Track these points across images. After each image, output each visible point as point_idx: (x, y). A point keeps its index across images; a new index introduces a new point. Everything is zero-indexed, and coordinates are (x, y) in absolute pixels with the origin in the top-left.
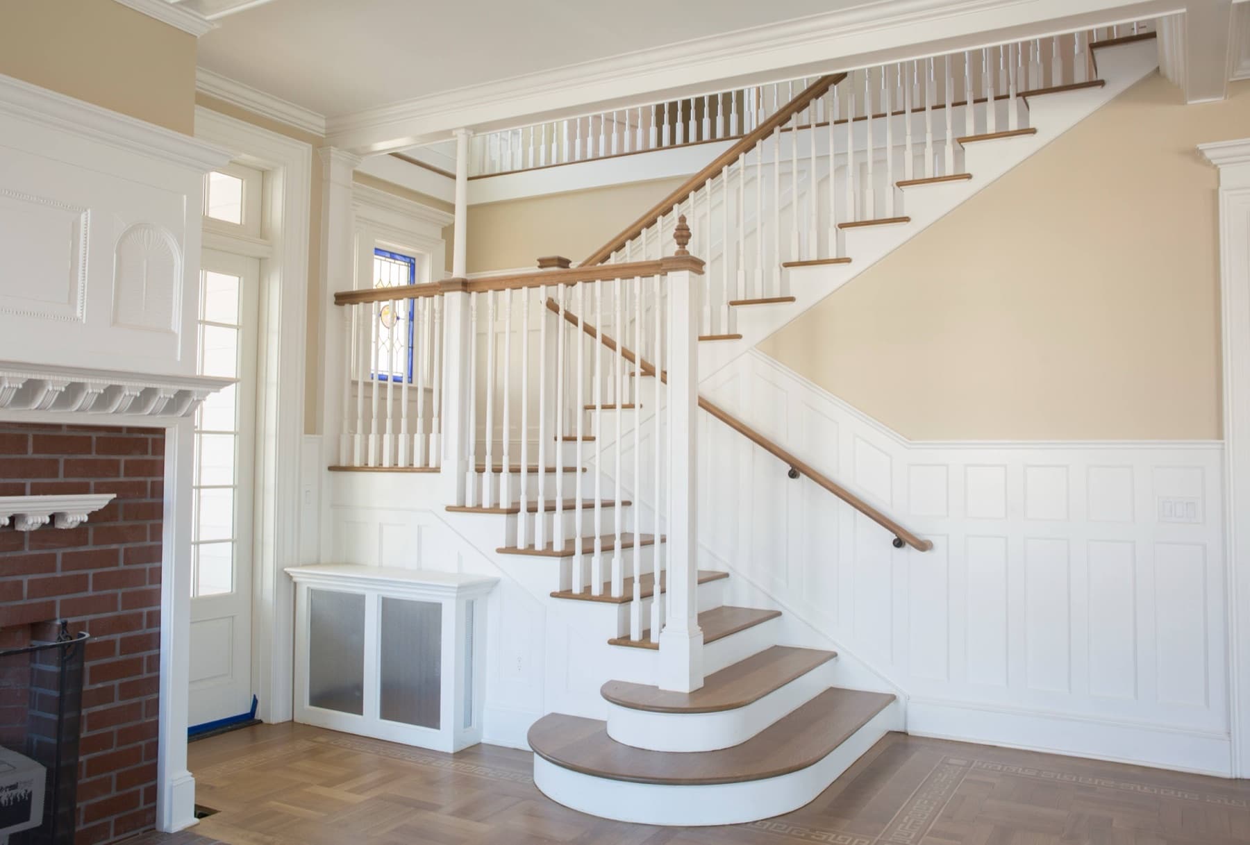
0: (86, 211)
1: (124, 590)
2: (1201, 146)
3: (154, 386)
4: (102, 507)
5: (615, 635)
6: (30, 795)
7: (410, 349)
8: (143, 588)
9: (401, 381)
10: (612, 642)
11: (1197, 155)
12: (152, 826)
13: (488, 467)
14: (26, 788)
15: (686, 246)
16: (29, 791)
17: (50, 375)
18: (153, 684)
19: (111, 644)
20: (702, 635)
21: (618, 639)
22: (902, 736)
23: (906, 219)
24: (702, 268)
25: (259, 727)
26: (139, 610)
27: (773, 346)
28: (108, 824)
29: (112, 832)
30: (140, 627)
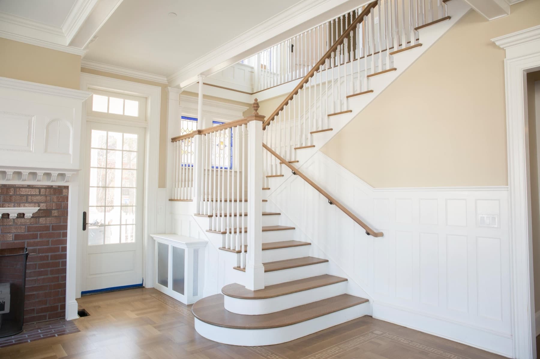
0: (34, 116)
1: (52, 239)
2: (493, 40)
3: (64, 172)
4: (36, 212)
5: (236, 266)
6: (4, 302)
7: (231, 157)
8: (60, 239)
9: (227, 169)
10: (234, 268)
11: (493, 44)
12: (64, 317)
13: (243, 200)
14: (3, 300)
15: (257, 111)
16: (4, 301)
17: (9, 169)
18: (64, 271)
19: (48, 256)
20: (264, 268)
21: (237, 267)
22: (370, 318)
23: (372, 91)
24: (264, 119)
25: (143, 288)
26: (59, 246)
27: (326, 150)
28: (46, 315)
29: (47, 318)
30: (59, 251)
